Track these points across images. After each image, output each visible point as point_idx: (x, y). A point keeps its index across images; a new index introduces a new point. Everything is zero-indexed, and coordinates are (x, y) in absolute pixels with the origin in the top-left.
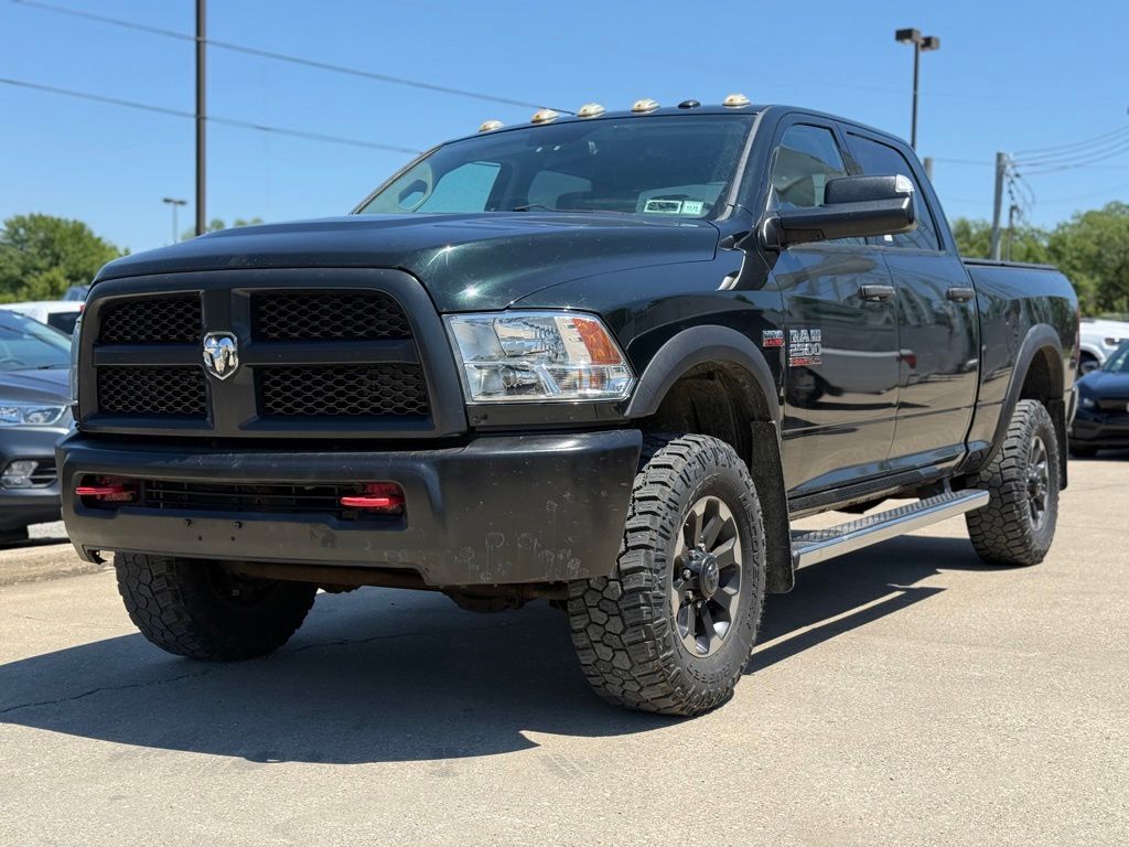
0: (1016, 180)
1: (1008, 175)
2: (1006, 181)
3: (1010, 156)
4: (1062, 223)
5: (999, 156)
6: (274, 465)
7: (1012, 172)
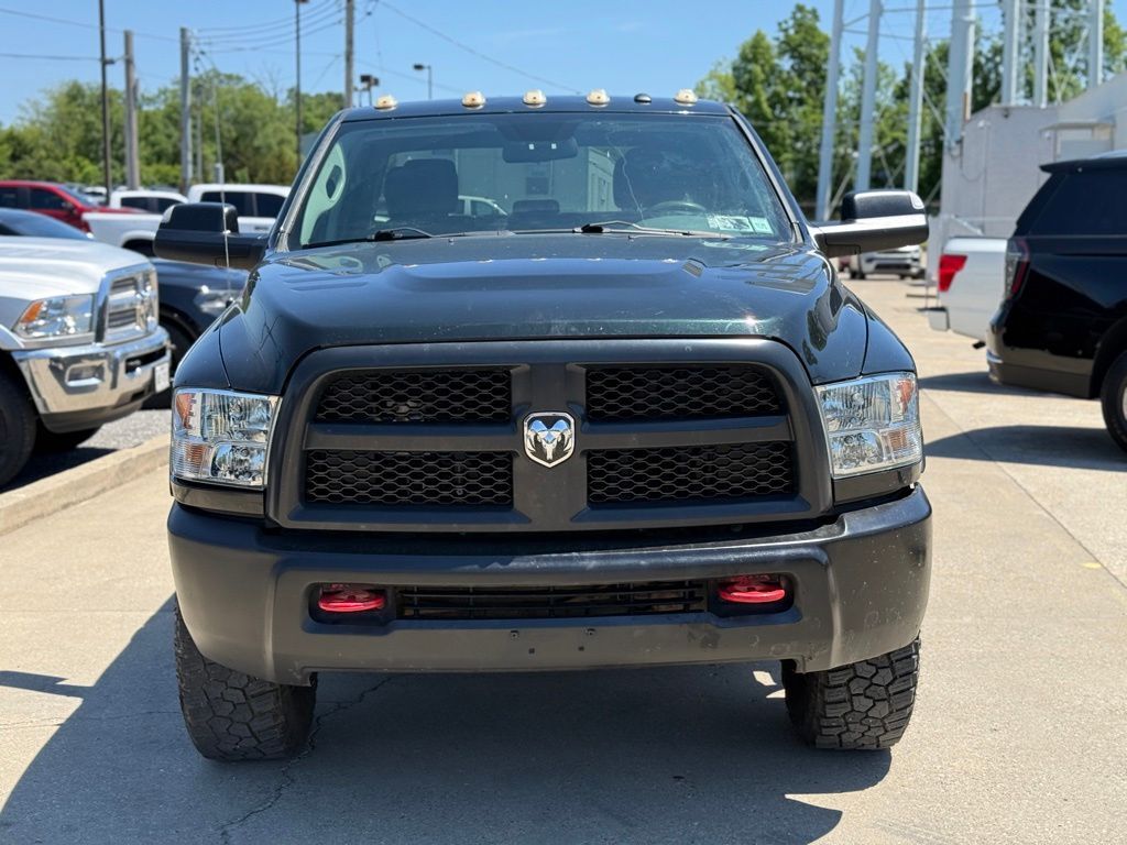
0: (201, 56)
1: (193, 52)
2: (191, 58)
3: (193, 32)
4: (163, 89)
5: (183, 31)
6: (643, 562)
7: (197, 49)
